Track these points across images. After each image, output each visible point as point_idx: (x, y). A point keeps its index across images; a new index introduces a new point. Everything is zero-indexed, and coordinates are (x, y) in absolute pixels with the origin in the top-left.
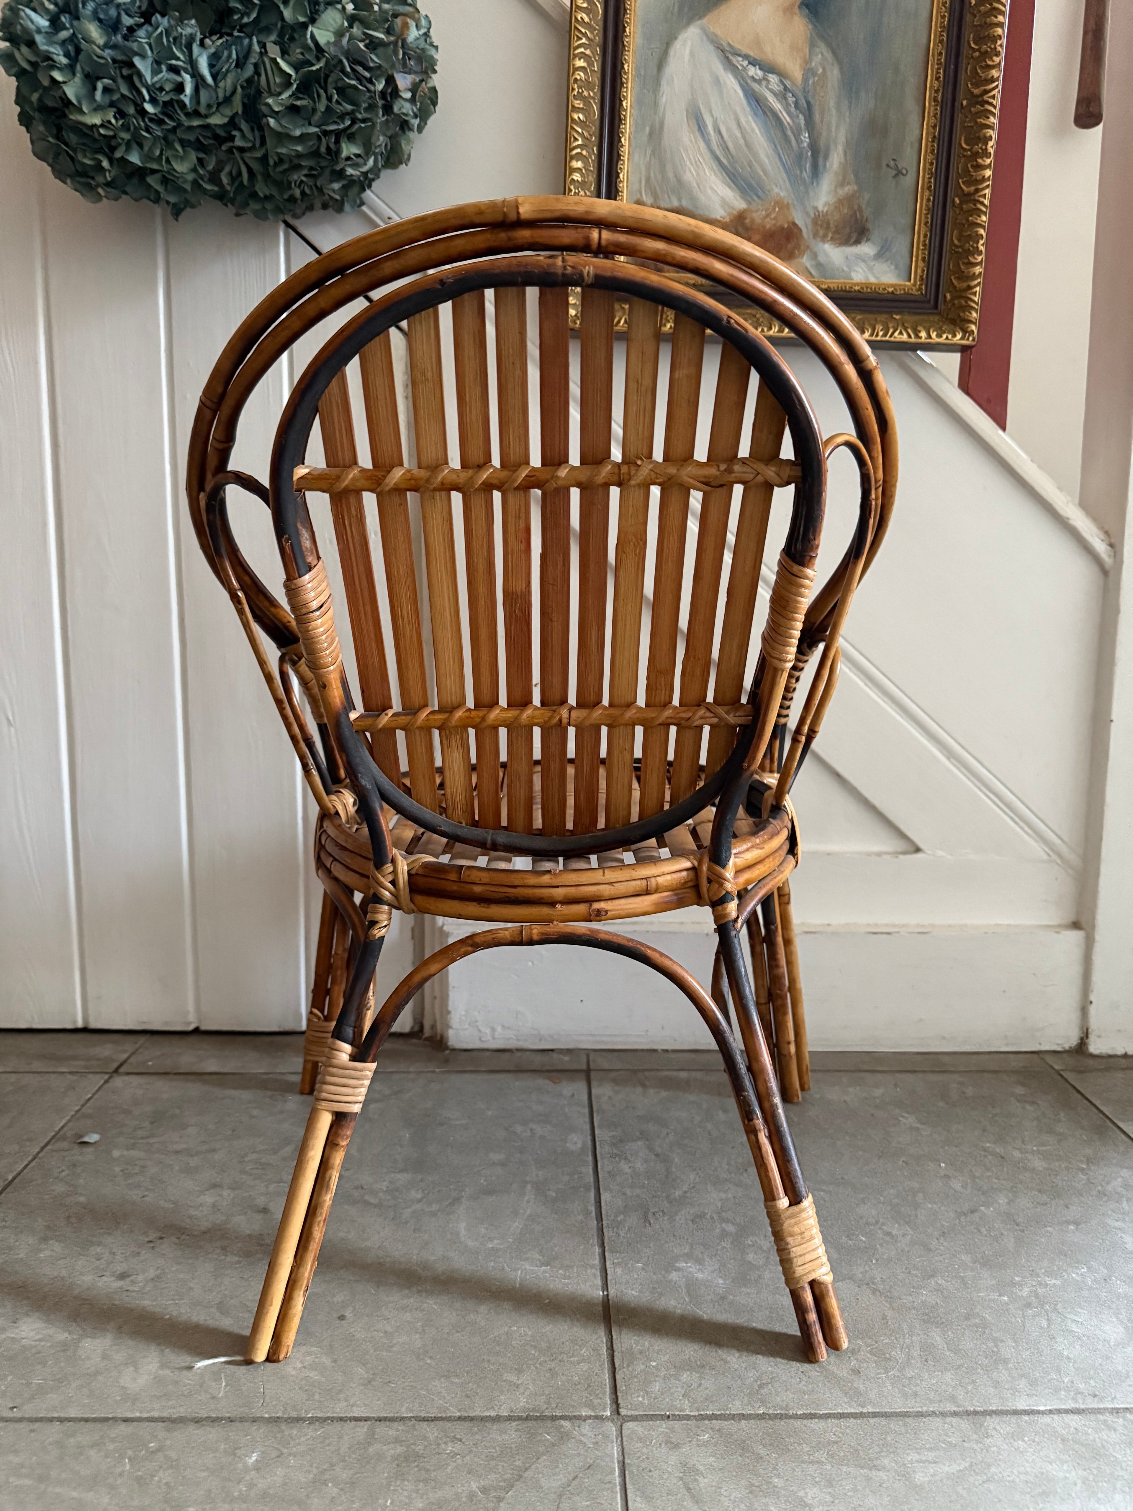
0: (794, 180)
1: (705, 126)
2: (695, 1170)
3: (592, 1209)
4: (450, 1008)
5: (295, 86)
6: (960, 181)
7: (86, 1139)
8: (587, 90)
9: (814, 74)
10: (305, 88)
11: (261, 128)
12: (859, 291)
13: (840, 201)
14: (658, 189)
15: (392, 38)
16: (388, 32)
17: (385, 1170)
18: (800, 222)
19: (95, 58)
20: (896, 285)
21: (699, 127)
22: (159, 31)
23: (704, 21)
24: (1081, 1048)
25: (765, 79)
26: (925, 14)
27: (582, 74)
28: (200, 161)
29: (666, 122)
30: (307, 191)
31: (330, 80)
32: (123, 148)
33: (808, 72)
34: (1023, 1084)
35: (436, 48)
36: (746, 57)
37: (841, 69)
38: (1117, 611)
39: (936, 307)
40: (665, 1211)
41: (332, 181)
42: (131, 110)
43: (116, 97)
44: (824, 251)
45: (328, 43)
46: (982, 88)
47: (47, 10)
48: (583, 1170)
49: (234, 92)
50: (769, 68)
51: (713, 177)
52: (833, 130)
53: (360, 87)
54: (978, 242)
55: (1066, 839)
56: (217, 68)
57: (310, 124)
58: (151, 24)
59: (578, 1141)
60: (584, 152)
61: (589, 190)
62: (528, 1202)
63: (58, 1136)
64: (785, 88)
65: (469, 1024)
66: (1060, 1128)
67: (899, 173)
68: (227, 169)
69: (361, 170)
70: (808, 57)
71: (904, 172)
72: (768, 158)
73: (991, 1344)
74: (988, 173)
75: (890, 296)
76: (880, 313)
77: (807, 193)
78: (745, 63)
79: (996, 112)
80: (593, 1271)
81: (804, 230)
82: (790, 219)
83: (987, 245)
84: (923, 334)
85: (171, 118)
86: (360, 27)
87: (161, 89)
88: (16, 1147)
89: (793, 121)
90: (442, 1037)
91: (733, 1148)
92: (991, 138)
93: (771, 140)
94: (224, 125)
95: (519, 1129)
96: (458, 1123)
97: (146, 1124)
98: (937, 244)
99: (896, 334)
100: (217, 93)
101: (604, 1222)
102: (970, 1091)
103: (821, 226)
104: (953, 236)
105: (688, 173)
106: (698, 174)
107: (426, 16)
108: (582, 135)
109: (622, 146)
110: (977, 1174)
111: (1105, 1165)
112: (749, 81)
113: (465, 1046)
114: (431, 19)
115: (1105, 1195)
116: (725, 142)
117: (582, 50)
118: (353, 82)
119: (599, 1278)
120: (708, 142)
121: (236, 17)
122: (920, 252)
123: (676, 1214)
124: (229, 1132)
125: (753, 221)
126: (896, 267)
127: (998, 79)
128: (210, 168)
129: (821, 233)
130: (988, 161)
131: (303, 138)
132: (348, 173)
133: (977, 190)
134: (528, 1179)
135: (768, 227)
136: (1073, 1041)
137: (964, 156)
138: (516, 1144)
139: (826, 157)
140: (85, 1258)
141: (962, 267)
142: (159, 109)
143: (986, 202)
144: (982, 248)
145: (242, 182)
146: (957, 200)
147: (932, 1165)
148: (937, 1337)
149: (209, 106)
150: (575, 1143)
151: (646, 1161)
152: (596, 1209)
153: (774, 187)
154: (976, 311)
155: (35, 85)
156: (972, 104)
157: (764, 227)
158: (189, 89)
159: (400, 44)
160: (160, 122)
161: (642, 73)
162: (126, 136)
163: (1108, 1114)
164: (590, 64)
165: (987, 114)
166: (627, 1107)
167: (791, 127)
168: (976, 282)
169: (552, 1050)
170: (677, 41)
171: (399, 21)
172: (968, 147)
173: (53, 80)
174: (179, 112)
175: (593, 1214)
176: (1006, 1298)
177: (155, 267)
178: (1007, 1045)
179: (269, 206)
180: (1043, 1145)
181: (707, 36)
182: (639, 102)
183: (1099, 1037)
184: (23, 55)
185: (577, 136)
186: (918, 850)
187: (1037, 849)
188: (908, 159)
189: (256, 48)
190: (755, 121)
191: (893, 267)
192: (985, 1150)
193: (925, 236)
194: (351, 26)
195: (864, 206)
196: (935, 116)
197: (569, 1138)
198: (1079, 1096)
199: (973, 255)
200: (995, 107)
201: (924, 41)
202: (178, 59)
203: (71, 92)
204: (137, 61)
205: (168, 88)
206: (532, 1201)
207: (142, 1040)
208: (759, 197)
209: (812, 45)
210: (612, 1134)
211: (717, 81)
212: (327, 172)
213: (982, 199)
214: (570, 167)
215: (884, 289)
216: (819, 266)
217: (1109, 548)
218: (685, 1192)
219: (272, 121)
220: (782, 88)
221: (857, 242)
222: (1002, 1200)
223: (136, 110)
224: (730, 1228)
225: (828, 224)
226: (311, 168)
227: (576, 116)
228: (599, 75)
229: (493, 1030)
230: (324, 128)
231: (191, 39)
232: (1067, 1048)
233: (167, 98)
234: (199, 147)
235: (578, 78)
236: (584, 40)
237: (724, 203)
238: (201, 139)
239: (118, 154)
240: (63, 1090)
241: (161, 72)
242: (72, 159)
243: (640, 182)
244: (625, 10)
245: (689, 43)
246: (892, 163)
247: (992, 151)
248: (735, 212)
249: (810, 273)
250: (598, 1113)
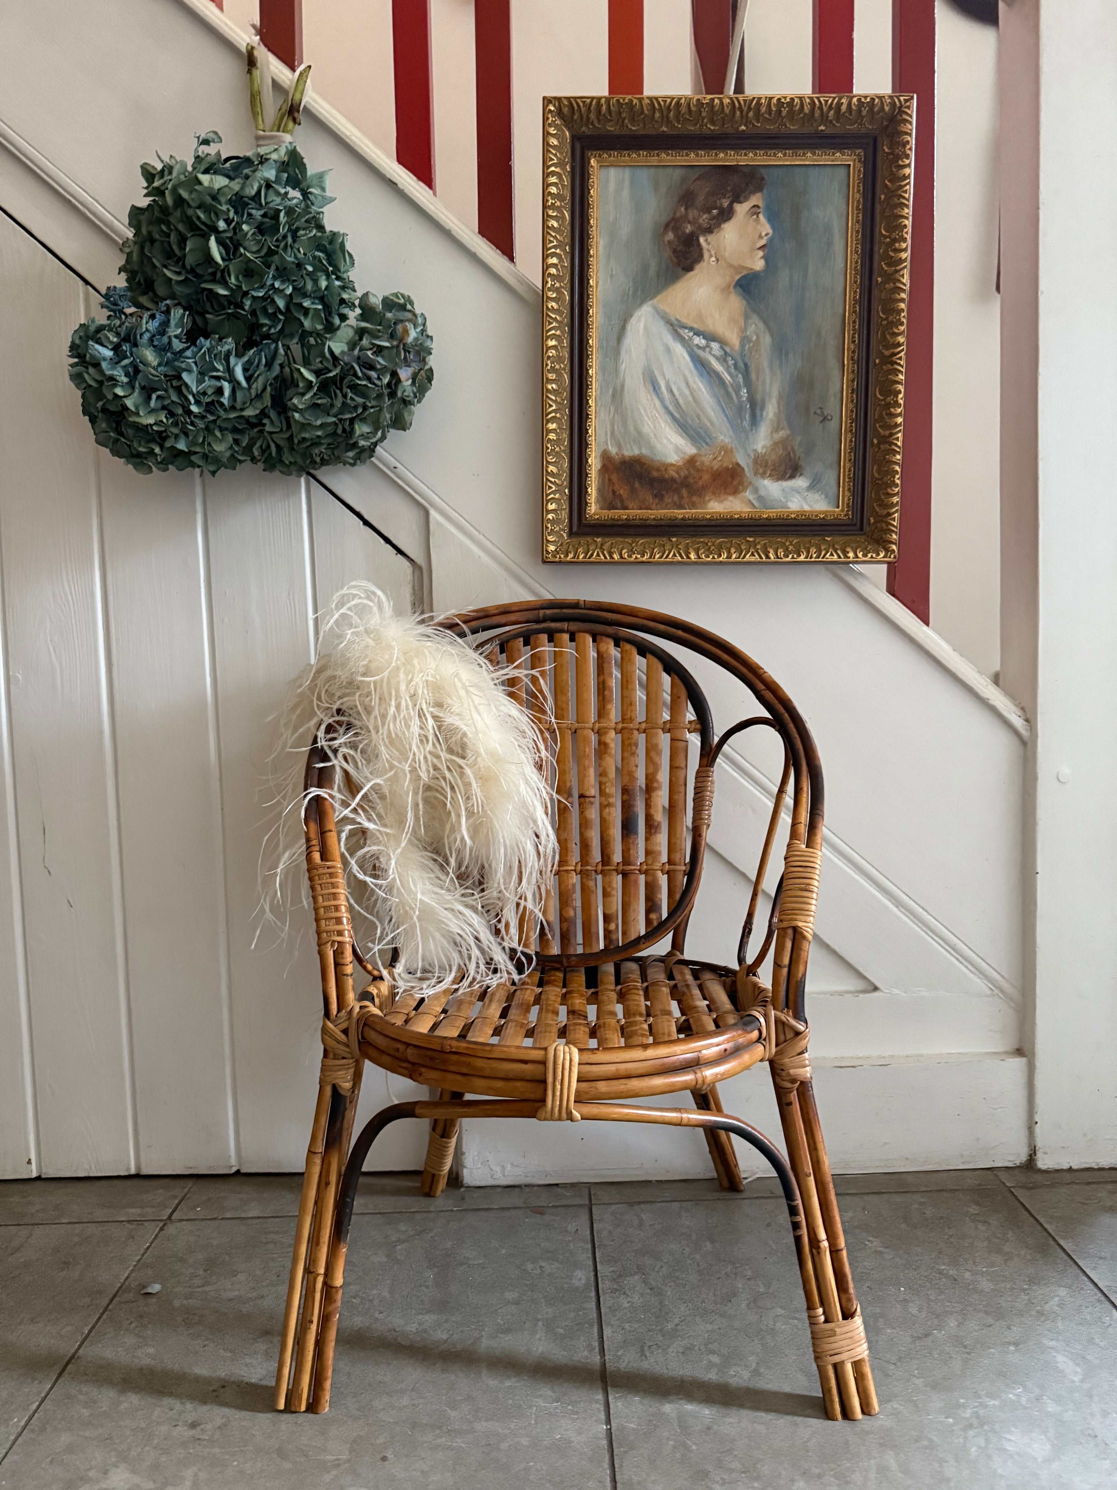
0: (736, 427)
1: (660, 388)
2: (685, 1303)
3: (596, 1344)
4: (464, 1150)
5: (316, 388)
6: (877, 425)
7: (150, 1290)
8: (559, 364)
9: (750, 341)
10: (325, 387)
11: (288, 419)
12: (795, 518)
13: (776, 444)
14: (621, 440)
15: (395, 343)
16: (392, 336)
17: (414, 1312)
18: (742, 463)
19: (151, 377)
20: (826, 511)
21: (654, 389)
22: (203, 351)
23: (655, 301)
24: (1030, 1164)
25: (708, 346)
26: (840, 289)
27: (554, 351)
28: (236, 442)
29: (626, 384)
30: (326, 457)
31: (345, 382)
32: (173, 439)
33: (744, 340)
34: (977, 1203)
35: (431, 338)
36: (691, 329)
37: (772, 335)
38: (1035, 778)
39: (861, 529)
40: (660, 1344)
41: (347, 451)
42: (180, 411)
43: (166, 402)
44: (765, 486)
45: (343, 352)
46: (892, 351)
47: (111, 342)
48: (587, 1306)
49: (265, 389)
50: (711, 337)
51: (667, 429)
52: (768, 386)
53: (369, 385)
54: (894, 477)
55: (1006, 976)
56: (250, 372)
57: (328, 415)
58: (196, 346)
59: (581, 1277)
60: (558, 415)
61: (563, 445)
62: (540, 1340)
63: (124, 1287)
64: (726, 353)
65: (482, 1164)
66: (1007, 1248)
67: (825, 419)
68: (258, 444)
69: (371, 441)
70: (743, 325)
71: (829, 417)
72: (714, 411)
73: (936, 1465)
74: (900, 420)
75: (822, 522)
76: (814, 535)
77: (747, 438)
78: (691, 334)
79: (904, 370)
80: (598, 1406)
81: (746, 469)
82: (734, 460)
83: (902, 478)
84: (851, 555)
85: (212, 413)
86: (369, 337)
87: (204, 394)
88: (88, 1300)
89: (734, 380)
90: (457, 1174)
91: (719, 1278)
92: (900, 392)
93: (715, 396)
94: (257, 415)
95: (529, 1266)
96: (476, 1262)
97: (201, 1272)
98: (860, 476)
99: (828, 556)
100: (251, 394)
101: (607, 1357)
102: (929, 1212)
103: (761, 465)
104: (873, 471)
105: (646, 427)
106: (655, 427)
107: (422, 314)
108: (555, 401)
109: (590, 407)
110: (932, 1297)
111: (1045, 1284)
112: (695, 349)
113: (478, 1184)
114: (426, 316)
115: (1043, 1314)
116: (676, 400)
117: (553, 332)
118: (364, 383)
119: (603, 1413)
120: (662, 401)
121: (264, 329)
122: (846, 485)
123: (669, 1347)
124: (275, 1278)
125: (702, 463)
126: (826, 497)
127: (902, 344)
128: (244, 444)
129: (761, 471)
130: (899, 410)
131: (322, 426)
132: (360, 445)
133: (892, 434)
134: (539, 1317)
135: (716, 467)
136: (1022, 1157)
137: (879, 405)
138: (528, 1282)
139: (762, 408)
140: (159, 1409)
141: (883, 497)
142: (203, 409)
143: (899, 444)
144: (898, 482)
145: (271, 454)
146: (875, 441)
147: (892, 1290)
148: (890, 1459)
149: (244, 403)
150: (580, 1279)
151: (642, 1295)
152: (599, 1344)
153: (719, 434)
154: (896, 533)
155: (100, 396)
156: (883, 363)
157: (712, 468)
158: (227, 392)
159: (402, 346)
160: (203, 417)
161: (605, 345)
162: (175, 431)
163: (1051, 1231)
164: (560, 342)
165: (897, 372)
166: (625, 1242)
167: (731, 385)
168: (894, 510)
169: (557, 1185)
170: (633, 318)
171: (400, 327)
172: (881, 398)
173: (116, 395)
174: (219, 408)
175: (597, 1350)
176: (951, 1420)
177: (195, 512)
178: (964, 1163)
179: (292, 468)
180: (992, 1266)
181: (658, 313)
182: (603, 369)
183: (1045, 1153)
184: (90, 376)
185: (551, 403)
186: (876, 989)
187: (981, 985)
188: (832, 407)
189: (281, 351)
190: (702, 382)
191: (823, 496)
192: (940, 1272)
193: (850, 471)
194: (361, 339)
195: (796, 448)
196: (853, 372)
197: (575, 1274)
198: (1027, 1214)
199: (891, 487)
200: (902, 367)
201: (841, 311)
202: (218, 370)
203: (129, 403)
204: (185, 376)
205: (210, 392)
206: (543, 1338)
207: (189, 1183)
208: (707, 444)
209: (747, 317)
210: (612, 1269)
211: (668, 350)
212: (343, 446)
213: (895, 442)
214: (547, 429)
215: (817, 516)
216: (761, 498)
217: (1025, 723)
218: (677, 1325)
219: (297, 416)
220: (723, 353)
221: (792, 477)
222: (952, 1323)
223: (183, 410)
224: (715, 1359)
225: (767, 462)
226: (329, 444)
227: (549, 387)
228: (568, 349)
229: (503, 1168)
230: (340, 416)
231: (228, 354)
232: (1018, 1164)
233: (209, 400)
234: (235, 430)
235: (551, 355)
236: (554, 324)
237: (677, 449)
238: (237, 425)
239: (168, 444)
240: (123, 1239)
241: (205, 381)
242: (129, 446)
243: (606, 435)
244: (588, 295)
245: (643, 319)
246: (819, 412)
247: (901, 402)
248: (687, 457)
249: (753, 505)
250: (600, 1249)
